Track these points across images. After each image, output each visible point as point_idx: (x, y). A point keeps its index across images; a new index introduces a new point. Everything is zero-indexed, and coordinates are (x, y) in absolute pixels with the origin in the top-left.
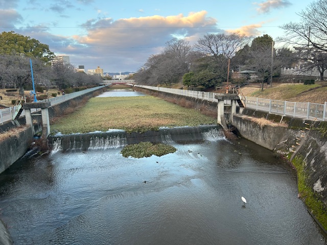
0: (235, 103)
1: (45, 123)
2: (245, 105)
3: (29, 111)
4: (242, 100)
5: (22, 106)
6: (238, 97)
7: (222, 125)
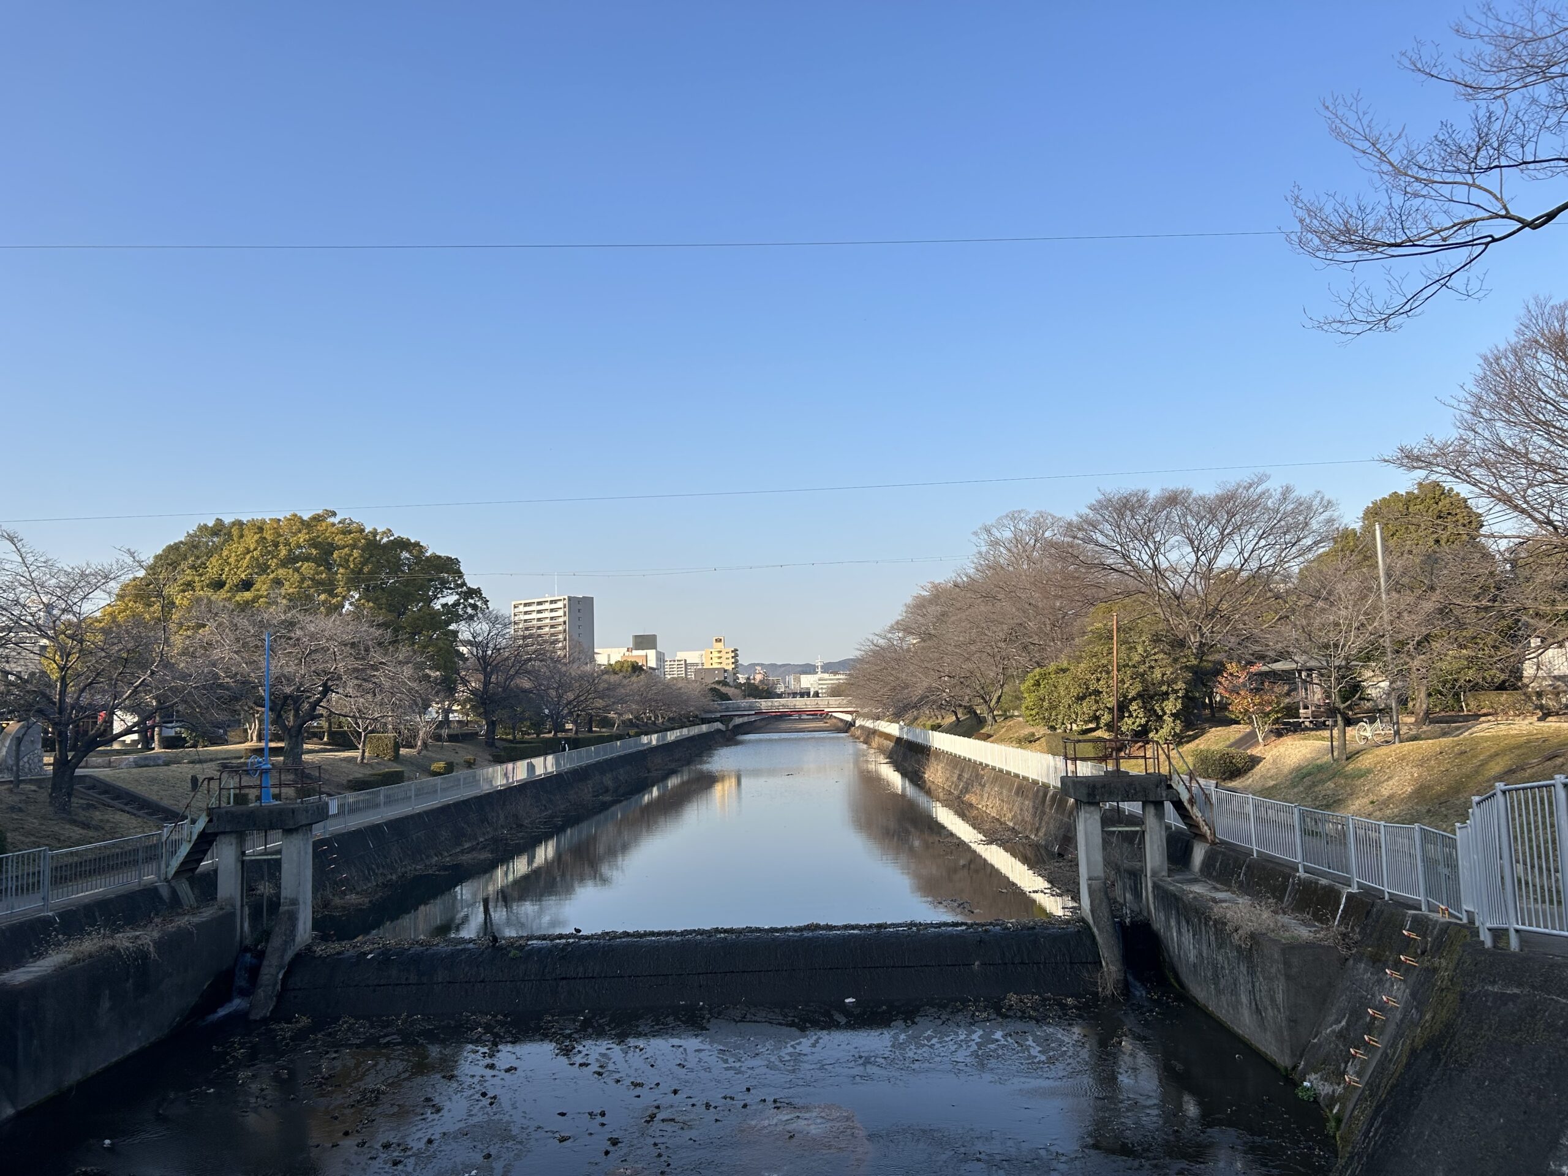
1: (288, 896)
2: (1208, 831)
3: (234, 841)
4: (1192, 806)
5: (210, 821)
6: (1170, 787)
7: (1095, 930)
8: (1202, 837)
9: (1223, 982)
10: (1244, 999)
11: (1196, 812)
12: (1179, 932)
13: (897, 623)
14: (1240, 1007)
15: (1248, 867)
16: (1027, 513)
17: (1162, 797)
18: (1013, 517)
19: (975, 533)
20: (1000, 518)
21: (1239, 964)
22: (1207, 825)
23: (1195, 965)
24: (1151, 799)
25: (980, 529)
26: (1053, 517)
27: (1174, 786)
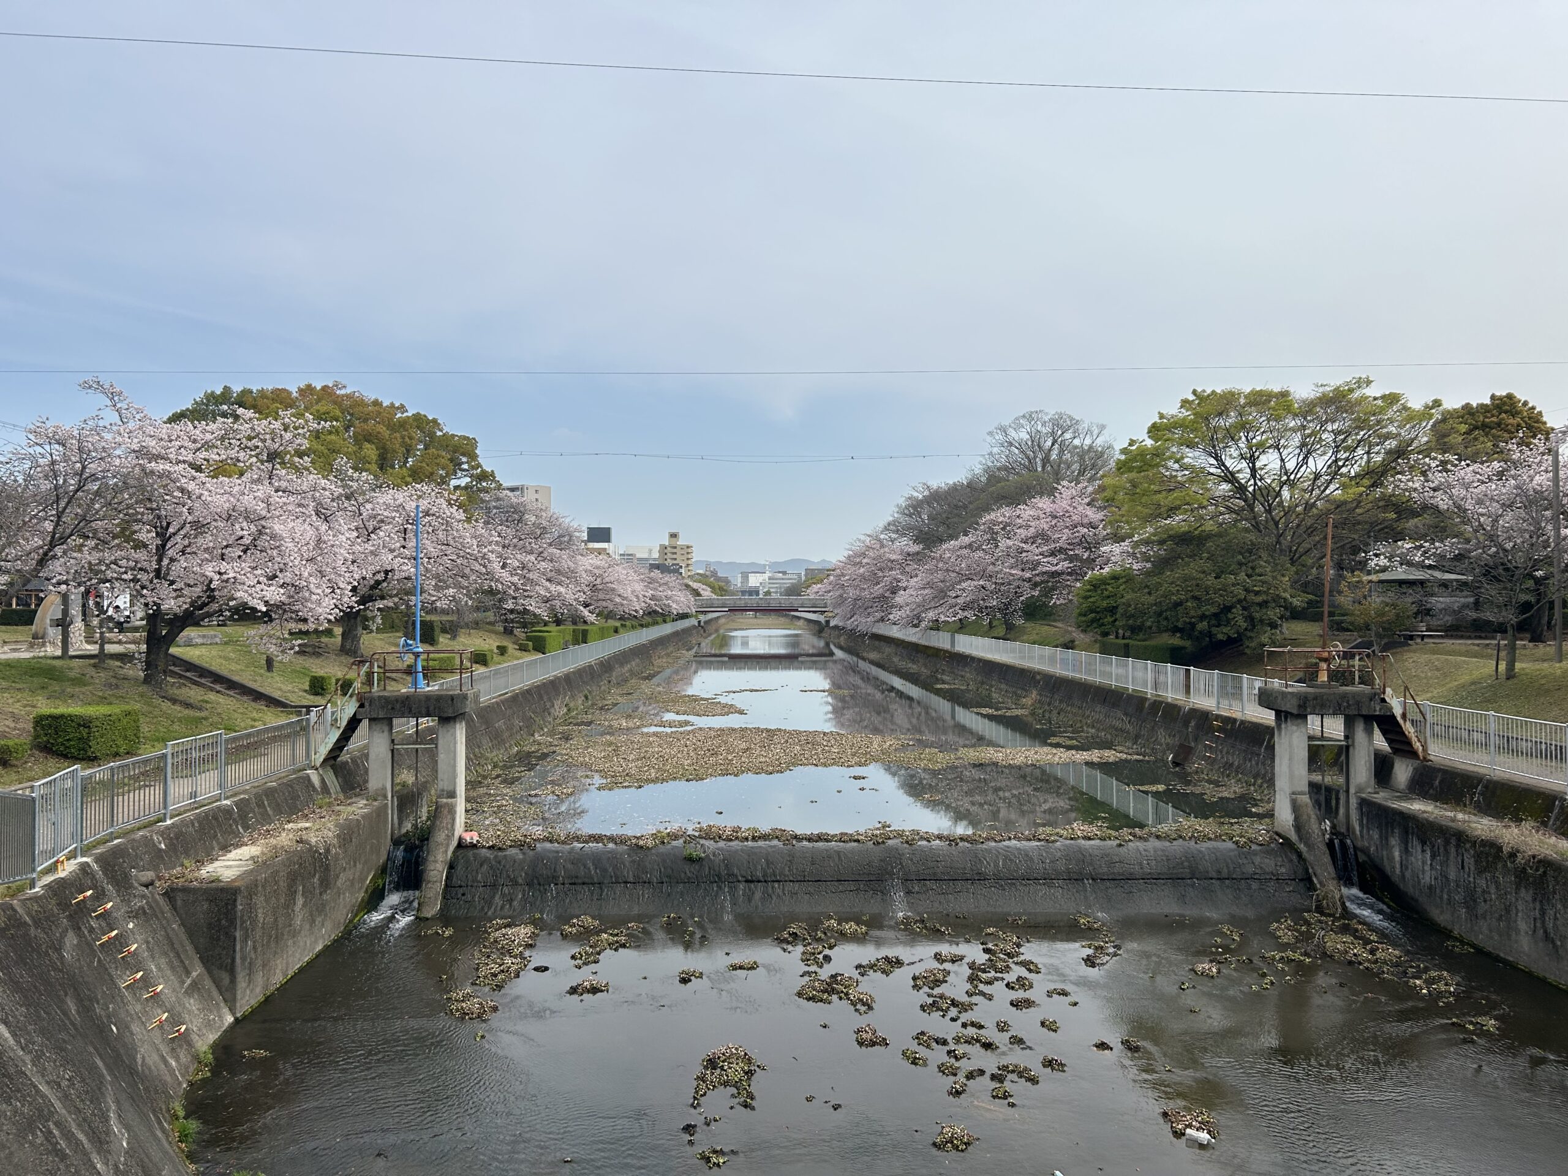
0: (1370, 732)
1: (445, 788)
2: (1421, 748)
3: (386, 728)
4: (1405, 721)
5: (362, 706)
6: (1383, 700)
7: (1302, 847)
8: (1413, 754)
9: (1482, 907)
10: (1522, 925)
11: (1409, 729)
12: (1406, 851)
13: (889, 524)
14: (1514, 935)
15: (1486, 787)
16: (1047, 414)
17: (1375, 711)
18: (1030, 417)
19: (990, 433)
20: (1017, 419)
21: (1518, 889)
22: (1419, 741)
23: (1430, 887)
24: (1364, 713)
25: (996, 428)
26: (1072, 419)
27: (1387, 699)
